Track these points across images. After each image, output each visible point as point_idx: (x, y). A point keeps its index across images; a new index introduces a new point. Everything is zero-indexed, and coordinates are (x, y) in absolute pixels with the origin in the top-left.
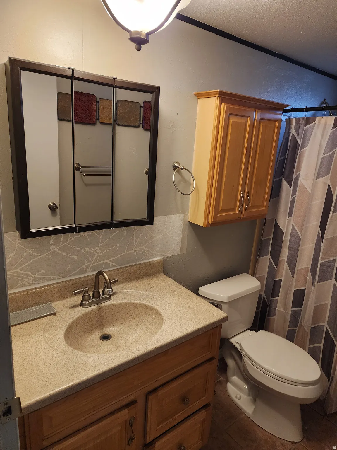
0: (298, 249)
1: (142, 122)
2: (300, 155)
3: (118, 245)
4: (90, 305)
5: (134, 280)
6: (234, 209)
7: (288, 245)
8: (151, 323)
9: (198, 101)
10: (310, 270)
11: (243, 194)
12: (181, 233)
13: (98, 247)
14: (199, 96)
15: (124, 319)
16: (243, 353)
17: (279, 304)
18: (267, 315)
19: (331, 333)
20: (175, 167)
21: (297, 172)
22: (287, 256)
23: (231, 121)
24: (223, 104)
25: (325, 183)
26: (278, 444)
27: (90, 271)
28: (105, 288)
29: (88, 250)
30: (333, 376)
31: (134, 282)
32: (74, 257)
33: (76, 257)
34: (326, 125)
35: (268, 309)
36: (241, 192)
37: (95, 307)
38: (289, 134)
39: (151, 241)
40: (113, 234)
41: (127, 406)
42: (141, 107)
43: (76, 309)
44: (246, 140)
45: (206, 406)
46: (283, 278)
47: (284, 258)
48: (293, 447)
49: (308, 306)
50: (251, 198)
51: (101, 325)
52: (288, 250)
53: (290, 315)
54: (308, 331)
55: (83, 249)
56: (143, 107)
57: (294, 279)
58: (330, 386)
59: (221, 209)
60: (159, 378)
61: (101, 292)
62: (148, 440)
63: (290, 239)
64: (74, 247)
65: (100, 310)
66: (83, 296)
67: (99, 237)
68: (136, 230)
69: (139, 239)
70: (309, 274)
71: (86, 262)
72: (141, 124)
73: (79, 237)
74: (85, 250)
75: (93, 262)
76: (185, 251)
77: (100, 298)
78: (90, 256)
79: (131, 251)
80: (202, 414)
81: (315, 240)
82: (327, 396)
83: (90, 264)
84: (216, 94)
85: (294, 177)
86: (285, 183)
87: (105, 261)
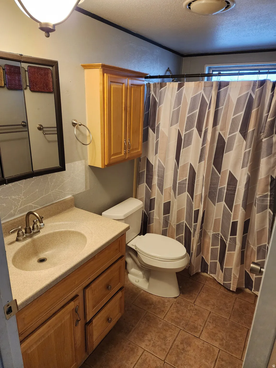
0: (163, 176)
1: (28, 84)
2: (158, 110)
3: (37, 190)
4: (24, 239)
5: (54, 215)
6: (121, 153)
7: (157, 173)
8: (76, 243)
9: (84, 71)
10: (172, 188)
11: (126, 141)
12: (84, 175)
13: (21, 194)
14: (85, 67)
15: (53, 244)
16: (138, 250)
17: (155, 214)
18: (148, 224)
19: (188, 226)
20: (74, 124)
21: (157, 123)
22: (157, 182)
23: (112, 87)
24: (105, 74)
25: (176, 129)
26: (166, 301)
27: (18, 214)
28: (34, 224)
29: (14, 197)
30: (192, 252)
31: (54, 217)
32: (3, 204)
33: (5, 205)
34: (173, 88)
35: (148, 219)
36: (124, 140)
37: (29, 240)
38: (150, 94)
39: (63, 184)
40: (32, 182)
41: (72, 299)
42: (26, 71)
43: (14, 245)
44: (124, 101)
45: (121, 289)
46: (156, 197)
47: (155, 183)
48: (175, 300)
49: (173, 211)
50: (131, 143)
51: (36, 252)
52: (157, 177)
53: (162, 220)
54: (175, 227)
55: (9, 197)
56: (27, 71)
57: (163, 196)
58: (191, 259)
59: (112, 153)
60: (91, 276)
61: (31, 227)
62: (88, 320)
63: (158, 170)
64: (2, 196)
65: (34, 241)
66: (18, 234)
67: (21, 186)
68: (50, 177)
69: (53, 184)
70: (172, 191)
71: (13, 207)
72: (27, 86)
73: (5, 187)
74: (11, 198)
75: (19, 206)
76: (88, 188)
77: (32, 233)
78: (16, 202)
79: (48, 194)
80: (120, 294)
81: (174, 168)
82: (190, 265)
83: (17, 209)
84: (100, 66)
85: (156, 126)
86: (150, 131)
87: (28, 205)
